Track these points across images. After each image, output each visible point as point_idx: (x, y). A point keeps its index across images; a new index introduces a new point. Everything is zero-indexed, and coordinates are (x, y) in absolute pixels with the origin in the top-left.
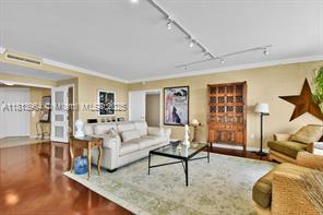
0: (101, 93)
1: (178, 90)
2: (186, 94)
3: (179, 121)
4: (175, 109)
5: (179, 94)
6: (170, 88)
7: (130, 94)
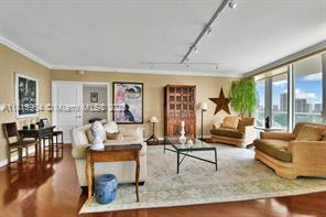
0: (21, 80)
1: (130, 86)
2: (141, 90)
3: (132, 118)
4: (127, 106)
5: (132, 90)
6: (122, 83)
7: (54, 84)
